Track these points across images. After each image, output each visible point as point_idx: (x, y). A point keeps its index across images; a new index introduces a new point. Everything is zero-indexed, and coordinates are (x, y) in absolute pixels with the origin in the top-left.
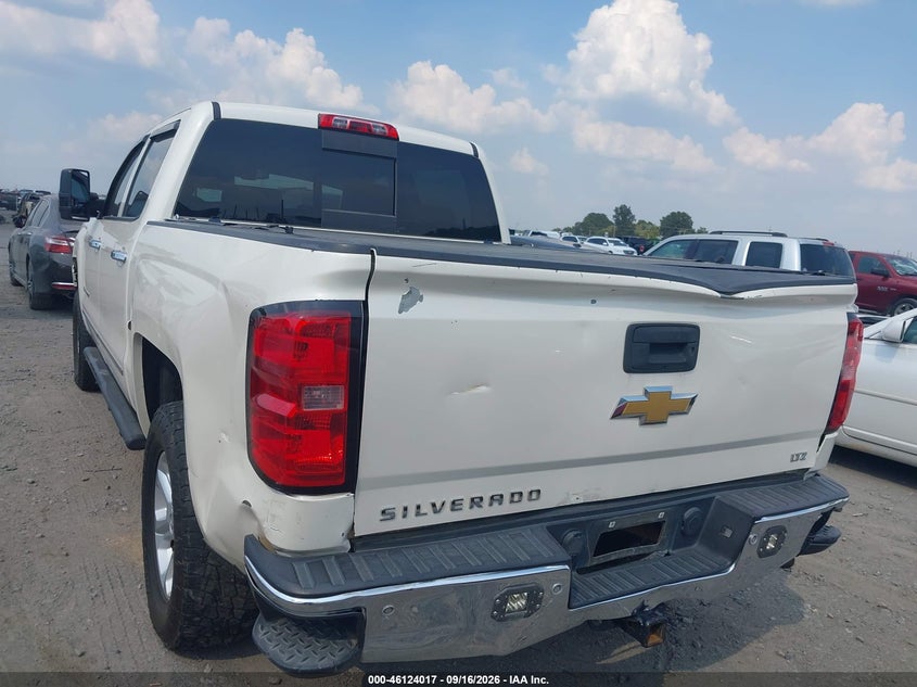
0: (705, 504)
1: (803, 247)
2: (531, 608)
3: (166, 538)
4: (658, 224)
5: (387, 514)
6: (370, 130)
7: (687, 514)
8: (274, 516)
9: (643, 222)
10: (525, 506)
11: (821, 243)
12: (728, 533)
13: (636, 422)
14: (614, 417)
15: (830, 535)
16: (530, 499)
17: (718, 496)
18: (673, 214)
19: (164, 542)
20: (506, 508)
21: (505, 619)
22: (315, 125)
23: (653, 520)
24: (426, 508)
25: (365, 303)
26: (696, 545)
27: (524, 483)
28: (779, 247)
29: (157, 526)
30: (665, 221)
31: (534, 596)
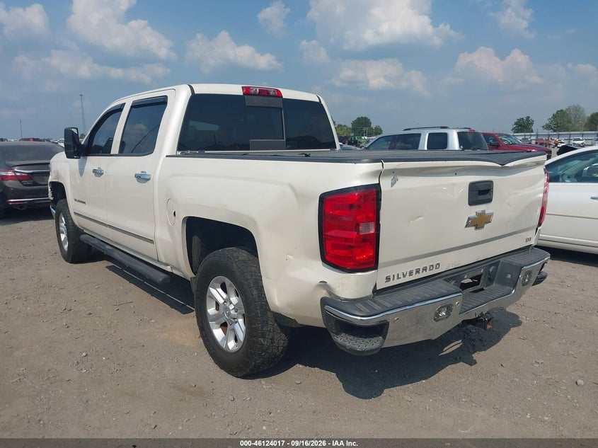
0: (496, 264)
1: (459, 134)
2: (448, 314)
3: (217, 324)
4: (350, 126)
5: (388, 279)
6: (268, 93)
7: (491, 270)
8: (343, 285)
9: (341, 125)
10: (435, 271)
11: (468, 130)
12: (509, 276)
13: (473, 228)
14: (466, 227)
15: (544, 275)
16: (430, 270)
17: (501, 260)
18: (358, 118)
19: (216, 326)
20: (428, 273)
21: (439, 320)
22: (241, 93)
23: (479, 273)
24: (401, 276)
25: (379, 184)
26: (494, 284)
27: (433, 261)
28: (445, 136)
29: (209, 319)
30: (354, 123)
31: (449, 308)
